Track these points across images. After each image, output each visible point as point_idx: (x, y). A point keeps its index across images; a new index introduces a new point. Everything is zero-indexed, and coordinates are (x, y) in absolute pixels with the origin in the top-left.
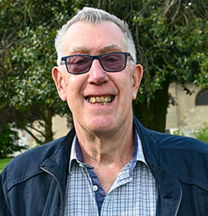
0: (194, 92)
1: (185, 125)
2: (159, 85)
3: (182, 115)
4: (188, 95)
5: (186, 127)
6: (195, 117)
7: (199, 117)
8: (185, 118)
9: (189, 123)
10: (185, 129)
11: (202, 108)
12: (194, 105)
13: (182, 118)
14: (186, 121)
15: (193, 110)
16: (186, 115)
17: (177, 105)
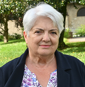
0: (79, 8)
1: (72, 26)
2: (63, 4)
3: (70, 21)
4: (76, 9)
5: (72, 27)
6: (76, 22)
7: (79, 22)
8: (72, 22)
9: (74, 25)
10: (72, 28)
11: (80, 18)
12: (76, 16)
13: (70, 23)
14: (72, 24)
15: (76, 19)
16: (72, 21)
17: (68, 16)
